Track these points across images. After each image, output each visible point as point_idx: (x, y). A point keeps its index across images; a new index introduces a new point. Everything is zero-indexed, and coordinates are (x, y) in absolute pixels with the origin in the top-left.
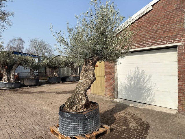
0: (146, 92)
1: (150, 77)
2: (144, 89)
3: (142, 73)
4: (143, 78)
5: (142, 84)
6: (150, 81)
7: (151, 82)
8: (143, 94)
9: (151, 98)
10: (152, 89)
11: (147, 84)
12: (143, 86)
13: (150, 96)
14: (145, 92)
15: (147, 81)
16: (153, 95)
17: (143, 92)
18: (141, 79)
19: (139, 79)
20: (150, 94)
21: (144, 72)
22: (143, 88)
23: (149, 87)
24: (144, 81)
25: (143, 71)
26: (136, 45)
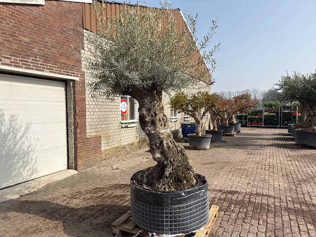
0: (21, 158)
1: (27, 129)
2: (16, 155)
3: (11, 122)
4: (13, 131)
5: (11, 145)
6: (28, 136)
7: (30, 137)
8: (13, 166)
9: (30, 168)
10: (31, 150)
11: (21, 143)
12: (13, 149)
13: (28, 165)
14: (18, 160)
15: (21, 138)
16: (33, 162)
17: (15, 160)
18: (9, 134)
19: (5, 134)
20: (29, 160)
21: (14, 118)
22: (14, 153)
23: (26, 149)
24: (15, 137)
25: (13, 116)
26: (11, 59)
